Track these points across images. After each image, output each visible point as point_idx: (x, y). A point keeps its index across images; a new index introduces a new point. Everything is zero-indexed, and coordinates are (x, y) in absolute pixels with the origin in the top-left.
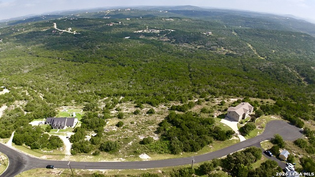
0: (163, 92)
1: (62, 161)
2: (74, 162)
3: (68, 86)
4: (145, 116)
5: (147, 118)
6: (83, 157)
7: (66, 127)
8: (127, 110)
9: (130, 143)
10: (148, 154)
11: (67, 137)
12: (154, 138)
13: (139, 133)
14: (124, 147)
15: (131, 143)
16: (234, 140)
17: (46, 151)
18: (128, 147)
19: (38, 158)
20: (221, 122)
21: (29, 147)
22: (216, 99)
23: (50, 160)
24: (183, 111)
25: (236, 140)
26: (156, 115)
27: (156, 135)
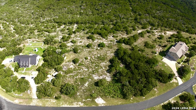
0: (109, 20)
1: (31, 106)
2: (41, 107)
3: (32, 13)
4: (97, 49)
5: (99, 52)
6: (47, 101)
7: (30, 66)
8: (81, 42)
9: (86, 85)
10: (102, 99)
11: (32, 78)
12: (107, 78)
13: (93, 73)
14: (81, 89)
15: (87, 83)
16: (173, 82)
17: (17, 95)
18: (85, 89)
19: (12, 102)
20: (163, 60)
21: (4, 90)
22: (155, 31)
23: (22, 104)
24: (129, 45)
25: (176, 83)
26: (106, 49)
27: (108, 74)
